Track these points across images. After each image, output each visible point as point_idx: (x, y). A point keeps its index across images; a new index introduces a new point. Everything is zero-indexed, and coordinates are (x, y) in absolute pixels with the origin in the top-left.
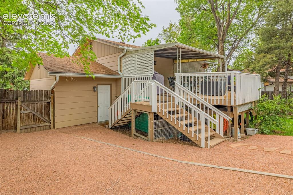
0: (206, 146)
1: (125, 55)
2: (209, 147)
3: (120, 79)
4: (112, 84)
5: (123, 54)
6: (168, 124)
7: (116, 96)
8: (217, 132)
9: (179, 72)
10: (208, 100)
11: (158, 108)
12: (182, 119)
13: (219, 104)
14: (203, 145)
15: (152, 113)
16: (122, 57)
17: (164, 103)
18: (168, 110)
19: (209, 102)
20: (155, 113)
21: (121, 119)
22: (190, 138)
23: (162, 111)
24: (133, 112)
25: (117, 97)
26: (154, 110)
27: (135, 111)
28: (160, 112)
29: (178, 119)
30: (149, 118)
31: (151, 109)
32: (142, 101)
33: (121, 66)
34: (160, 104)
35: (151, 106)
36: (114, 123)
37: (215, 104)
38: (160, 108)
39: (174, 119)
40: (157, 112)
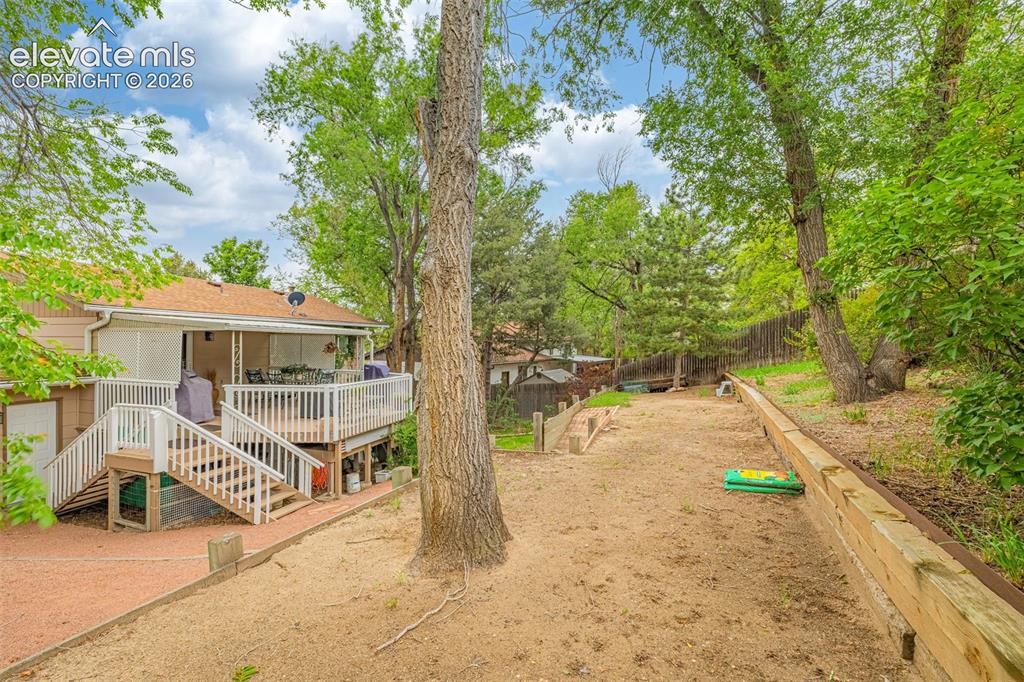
0: (263, 521)
1: (105, 326)
2: (267, 521)
3: (91, 386)
4: (62, 398)
5: (100, 324)
6: (192, 492)
7: (77, 429)
8: (301, 490)
9: (237, 381)
10: (286, 436)
11: (170, 463)
12: (220, 480)
13: (305, 441)
14: (257, 520)
15: (156, 474)
16: (98, 329)
17: (191, 449)
18: (191, 464)
19: (289, 440)
20: (162, 474)
21: (80, 492)
22: (234, 511)
23: (179, 467)
24: (112, 474)
25: (81, 430)
26: (160, 466)
27: (118, 472)
28: (174, 469)
29: (212, 479)
30: (148, 486)
31: (152, 467)
32: (135, 448)
33: (95, 339)
34: (183, 451)
35: (152, 461)
36: (64, 498)
37: (299, 441)
38: (175, 463)
39: (203, 481)
40: (166, 471)
